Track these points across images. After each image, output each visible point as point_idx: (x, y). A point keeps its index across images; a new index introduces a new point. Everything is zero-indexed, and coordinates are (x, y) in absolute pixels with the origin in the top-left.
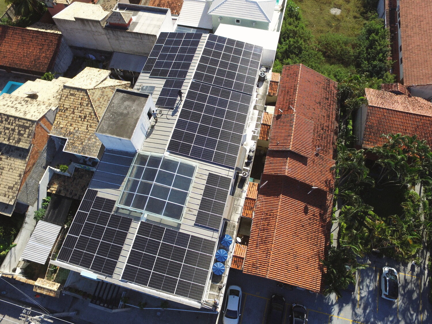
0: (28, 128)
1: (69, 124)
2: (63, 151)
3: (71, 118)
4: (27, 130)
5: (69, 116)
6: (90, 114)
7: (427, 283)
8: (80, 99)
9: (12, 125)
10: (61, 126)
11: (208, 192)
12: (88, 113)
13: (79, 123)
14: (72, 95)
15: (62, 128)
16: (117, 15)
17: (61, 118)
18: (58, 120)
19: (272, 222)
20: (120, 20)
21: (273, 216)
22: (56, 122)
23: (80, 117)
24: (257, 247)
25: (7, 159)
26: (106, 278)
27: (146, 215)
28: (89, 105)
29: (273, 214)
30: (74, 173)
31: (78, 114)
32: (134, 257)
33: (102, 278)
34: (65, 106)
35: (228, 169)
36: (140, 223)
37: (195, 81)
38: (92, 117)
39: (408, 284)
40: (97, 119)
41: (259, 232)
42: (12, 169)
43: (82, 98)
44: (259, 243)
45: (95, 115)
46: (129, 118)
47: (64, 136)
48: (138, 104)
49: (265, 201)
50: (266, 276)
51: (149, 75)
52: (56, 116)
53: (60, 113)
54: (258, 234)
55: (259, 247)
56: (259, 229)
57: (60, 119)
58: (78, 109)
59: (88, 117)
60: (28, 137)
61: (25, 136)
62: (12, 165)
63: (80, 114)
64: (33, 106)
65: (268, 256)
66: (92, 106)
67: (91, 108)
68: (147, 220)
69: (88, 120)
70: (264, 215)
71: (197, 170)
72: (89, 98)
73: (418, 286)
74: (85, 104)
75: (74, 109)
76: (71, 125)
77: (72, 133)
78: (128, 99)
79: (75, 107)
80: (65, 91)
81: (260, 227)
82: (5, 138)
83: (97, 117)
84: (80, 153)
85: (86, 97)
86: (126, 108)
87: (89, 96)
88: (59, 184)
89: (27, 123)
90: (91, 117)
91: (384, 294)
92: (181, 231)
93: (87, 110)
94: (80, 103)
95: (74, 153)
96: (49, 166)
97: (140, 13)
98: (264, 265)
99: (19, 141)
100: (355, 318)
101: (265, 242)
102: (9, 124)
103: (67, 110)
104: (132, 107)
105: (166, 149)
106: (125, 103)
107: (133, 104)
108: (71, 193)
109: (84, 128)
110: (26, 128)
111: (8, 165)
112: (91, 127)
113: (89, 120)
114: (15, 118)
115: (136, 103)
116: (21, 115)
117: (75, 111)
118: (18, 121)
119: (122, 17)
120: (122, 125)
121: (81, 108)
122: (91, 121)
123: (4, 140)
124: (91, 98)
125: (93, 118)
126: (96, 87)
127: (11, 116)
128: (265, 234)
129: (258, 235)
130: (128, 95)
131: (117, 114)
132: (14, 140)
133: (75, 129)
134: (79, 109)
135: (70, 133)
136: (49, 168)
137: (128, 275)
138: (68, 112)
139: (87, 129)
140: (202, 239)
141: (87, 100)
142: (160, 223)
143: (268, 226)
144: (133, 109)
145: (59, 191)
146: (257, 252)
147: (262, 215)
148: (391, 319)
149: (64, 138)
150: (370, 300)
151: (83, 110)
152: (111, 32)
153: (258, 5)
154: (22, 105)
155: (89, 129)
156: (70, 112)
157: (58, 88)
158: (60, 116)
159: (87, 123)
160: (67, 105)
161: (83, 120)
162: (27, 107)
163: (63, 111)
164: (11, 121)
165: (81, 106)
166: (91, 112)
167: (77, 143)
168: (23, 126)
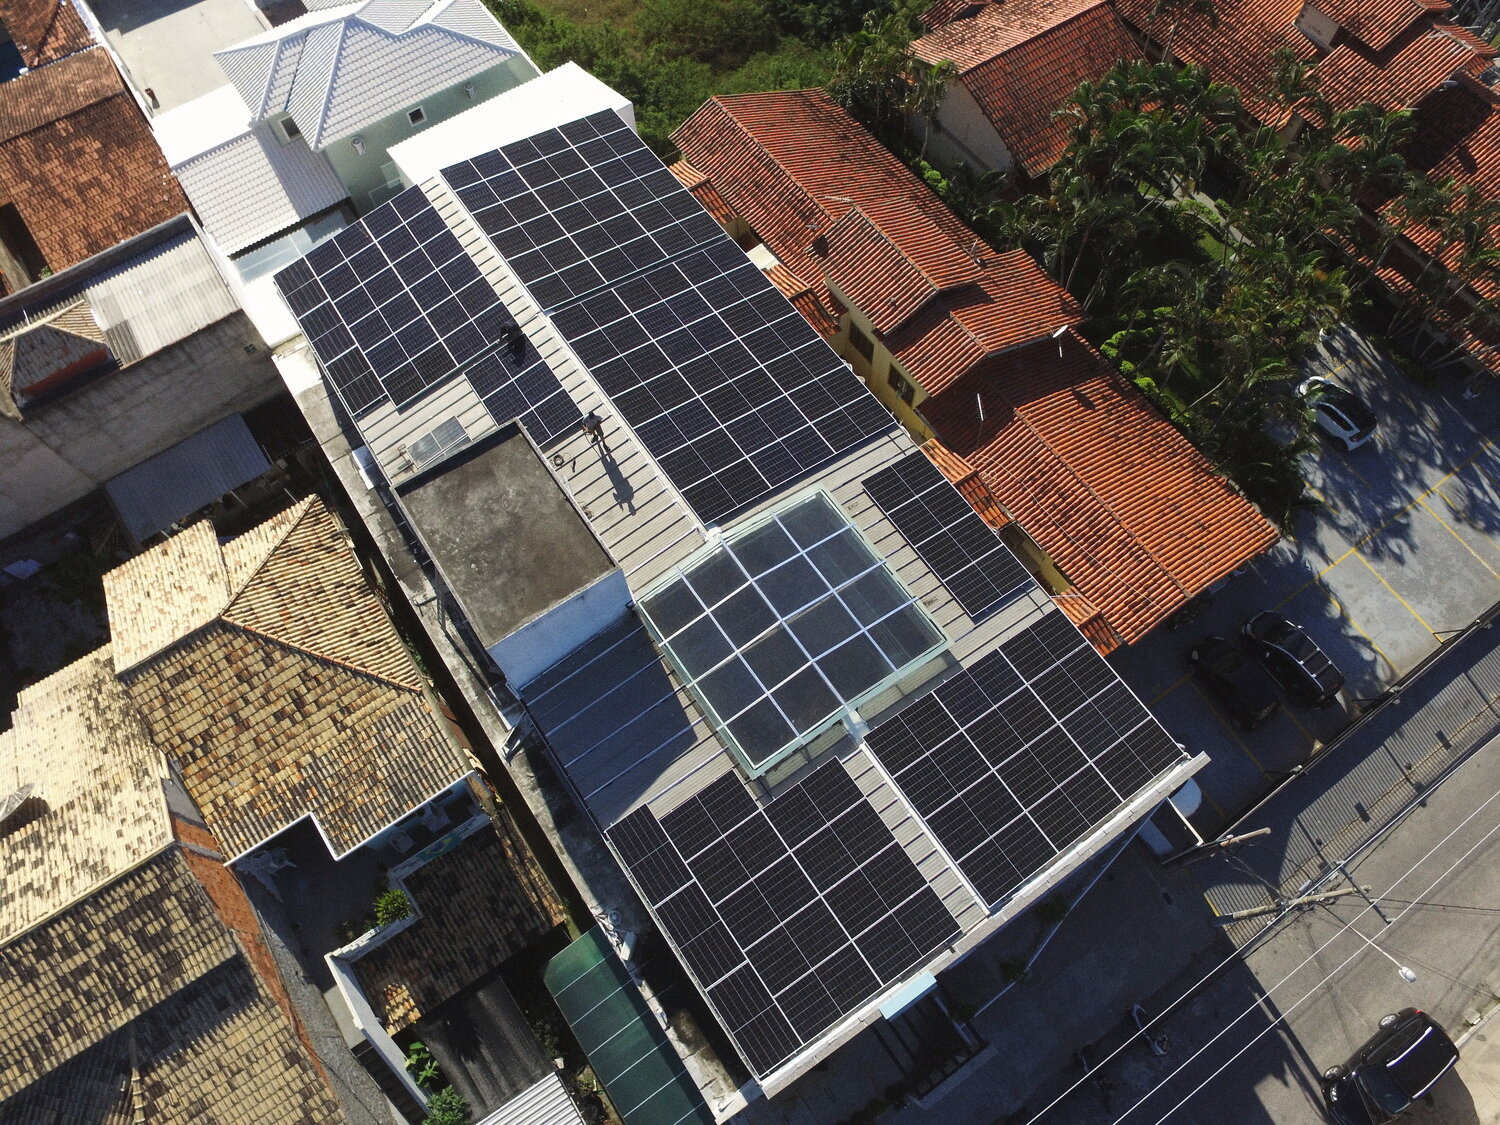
0: (163, 893)
1: (265, 772)
2: (336, 858)
3: (249, 747)
4: (168, 904)
5: (237, 747)
6: (305, 676)
7: (1375, 353)
8: (223, 664)
9: (86, 944)
10: (242, 801)
11: (911, 526)
12: (296, 682)
13: (294, 737)
14: (176, 680)
15: (252, 804)
16: (43, 342)
17: (216, 780)
18: (207, 798)
19: (1066, 482)
20: (66, 351)
21: (1051, 468)
22: (208, 810)
23: (279, 716)
24: (1095, 562)
25: (183, 1063)
26: (953, 951)
27: (853, 713)
28: (277, 655)
29: (1047, 464)
30: (416, 899)
31: (263, 714)
32: (953, 832)
33: (944, 960)
34: (189, 734)
35: (886, 439)
36: (863, 747)
37: (555, 309)
38: (322, 680)
39: (1356, 384)
40: (345, 669)
41: (1061, 531)
42: (240, 1071)
43: (227, 658)
44: (1090, 552)
45: (325, 663)
46: (533, 524)
47: (288, 816)
48: (512, 471)
49: (996, 459)
50: (1185, 597)
51: (390, 406)
52: (188, 792)
53: (193, 768)
54: (1065, 536)
55: (1099, 559)
56: (1054, 523)
57: (211, 787)
58: (247, 702)
59: (309, 690)
60: (195, 919)
61: (181, 924)
62: (226, 1059)
63: (274, 708)
64: (81, 828)
65: (1139, 556)
66: (287, 650)
67: (290, 660)
68: (870, 723)
69: (316, 702)
70: (1029, 487)
71: (835, 502)
72: (251, 636)
73: (1372, 373)
74: (255, 662)
75: (234, 715)
76: (275, 767)
77: (306, 787)
78: (465, 485)
79: (232, 702)
80: (139, 689)
81: (1050, 519)
82: (105, 1012)
83: (339, 664)
84: (399, 811)
85: (238, 643)
86: (491, 511)
87: (246, 631)
88: (403, 976)
89: (144, 882)
90: (319, 684)
91: (1351, 439)
92: (966, 665)
93: (284, 676)
94: (238, 676)
95: (383, 829)
96: (327, 957)
97: (97, 292)
98: (1155, 582)
99: (172, 964)
100: (1353, 540)
101: (1100, 536)
102: (68, 952)
103: (212, 736)
104: (507, 493)
105: (698, 524)
106: (467, 501)
107: (495, 482)
108: (473, 962)
109: (328, 737)
110: (153, 904)
111: (210, 1075)
112: (350, 713)
113: (323, 699)
114: (75, 911)
115: (501, 473)
116: (86, 885)
117: (243, 714)
118: (99, 908)
119: (65, 334)
120: (538, 559)
121: (253, 688)
122: (332, 696)
123: (107, 1017)
124: (260, 631)
125: (331, 679)
126: (236, 590)
127: (53, 921)
128: (1080, 522)
129: (1069, 539)
130: (448, 475)
131: (487, 548)
132: (146, 979)
133: (298, 765)
134: (251, 696)
135: (299, 791)
136: (333, 957)
137: (993, 883)
138: (222, 739)
139: (344, 728)
140: (1026, 632)
141: (250, 648)
142: (906, 697)
143: (1064, 500)
144: (512, 494)
145: (426, 999)
146: (1109, 574)
147: (1025, 490)
148: (1400, 476)
149: (292, 823)
150: (1337, 477)
151: (270, 688)
152: (57, 416)
153: (439, 30)
154: (37, 864)
155: (348, 721)
156: (231, 733)
157: (73, 718)
158: (204, 775)
159: (324, 713)
160: (192, 723)
161: (298, 717)
162: (65, 848)
163: (199, 752)
164: (70, 936)
165: (247, 682)
166: (305, 671)
167: (359, 796)
168: (137, 908)
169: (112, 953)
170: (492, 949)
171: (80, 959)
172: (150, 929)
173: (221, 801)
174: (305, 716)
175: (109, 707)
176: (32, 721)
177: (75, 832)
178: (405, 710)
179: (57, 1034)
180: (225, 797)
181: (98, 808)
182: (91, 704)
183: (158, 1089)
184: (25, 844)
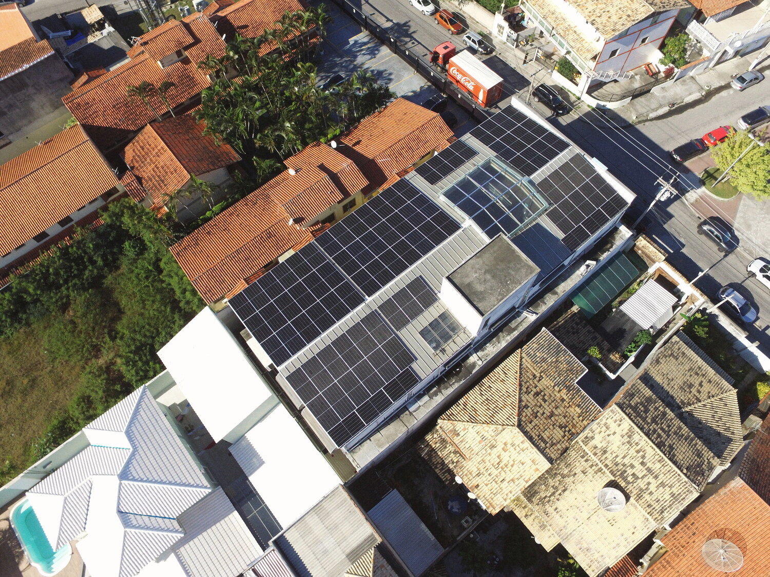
0: (630, 406)
1: (566, 403)
2: (587, 370)
3: (559, 411)
4: (633, 404)
5: (560, 415)
6: (528, 393)
8: (533, 424)
9: (655, 430)
10: (578, 410)
12: (531, 395)
13: (550, 394)
14: (545, 441)
15: (579, 406)
17: (574, 421)
23: (545, 401)
24: (426, 142)
26: (584, 155)
28: (523, 404)
29: (391, 152)
31: (546, 407)
34: (562, 434)
36: (532, 177)
37: (364, 296)
38: (527, 386)
40: (520, 378)
42: (668, 378)
43: (530, 423)
44: (422, 143)
45: (520, 385)
46: (487, 265)
47: (579, 391)
48: (466, 277)
53: (573, 430)
54: (417, 149)
57: (577, 423)
58: (544, 413)
59: (532, 391)
61: (637, 399)
62: (666, 382)
63: (543, 403)
66: (520, 401)
67: (523, 398)
68: (523, 175)
69: (535, 388)
70: (398, 159)
72: (519, 414)
74: (528, 412)
75: (550, 417)
76: (563, 400)
77: (566, 387)
79: (546, 419)
80: (553, 455)
81: (411, 153)
82: (671, 420)
83: (519, 380)
84: (565, 351)
85: (524, 419)
86: (485, 280)
87: (518, 417)
89: (630, 413)
92: (495, 154)
93: (530, 400)
94: (536, 418)
96: (615, 377)
101: (417, 139)
103: (560, 425)
104: (476, 277)
105: (460, 230)
106: (482, 290)
107: (472, 282)
109: (546, 382)
110: (635, 409)
111: (672, 387)
112: (535, 375)
113: (534, 385)
115: (467, 281)
117: (549, 414)
118: (643, 427)
120: (502, 261)
121: (538, 412)
122: (531, 382)
124: (517, 410)
127: (653, 442)
131: (500, 279)
133: (559, 391)
134: (541, 412)
135: (569, 389)
137: (563, 145)
138: (559, 421)
139: (541, 376)
140: (481, 141)
141: (524, 414)
143: (404, 149)
144: (476, 275)
149: (581, 389)
151: (536, 405)
154: (632, 466)
155: (538, 375)
156: (557, 418)
157: (560, 505)
158: (574, 426)
159: (538, 384)
160: (558, 433)
161: (542, 393)
162: (624, 457)
163: (567, 429)
164: (655, 436)
165: (536, 414)
166: (526, 393)
167: (564, 366)
168: (638, 415)
169: (654, 420)
170: (589, 332)
171: (660, 431)
172: (642, 409)
173: (581, 418)
174: (542, 391)
175: (553, 487)
176: (564, 527)
177: (617, 456)
178: (528, 354)
179: (683, 435)
180: (579, 417)
181: (605, 452)
182: (552, 498)
183: (682, 402)
184: (625, 479)
